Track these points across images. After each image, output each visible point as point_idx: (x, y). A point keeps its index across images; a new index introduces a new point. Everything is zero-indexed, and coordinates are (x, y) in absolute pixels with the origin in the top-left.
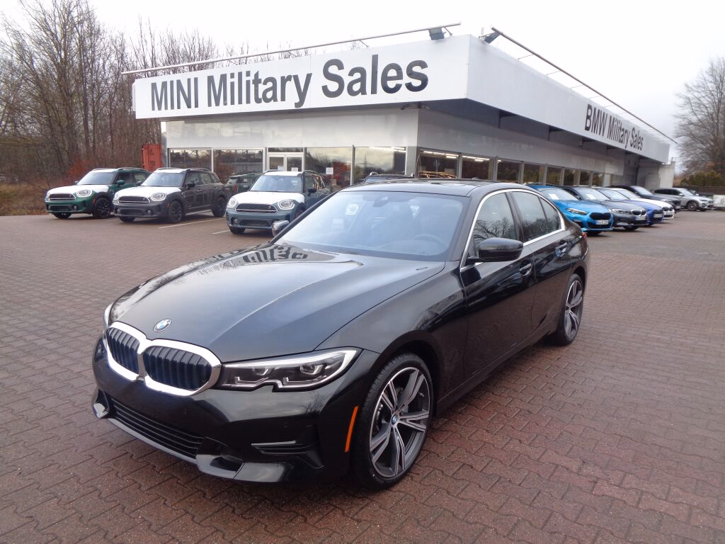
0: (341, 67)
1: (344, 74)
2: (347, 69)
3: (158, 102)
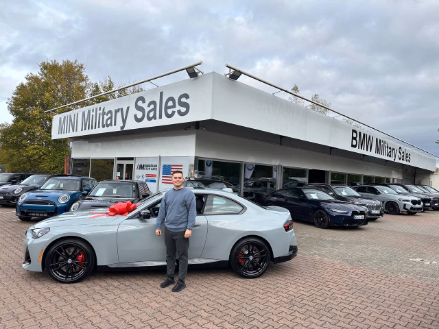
0: (144, 102)
1: (145, 106)
2: (147, 103)
3: (61, 131)
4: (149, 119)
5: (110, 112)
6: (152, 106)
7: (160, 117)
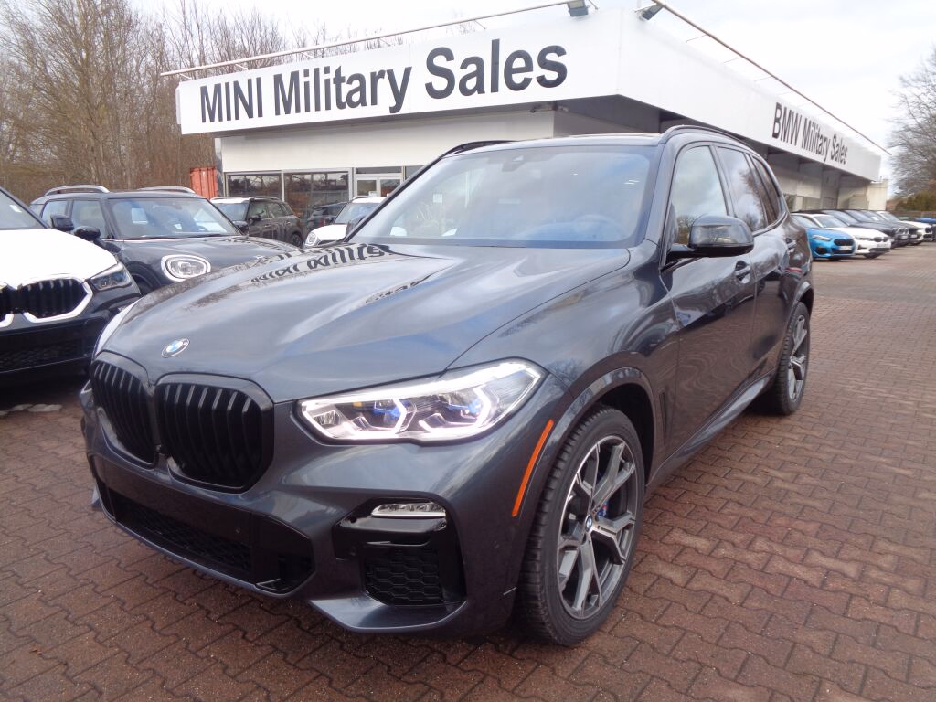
1: (454, 66)
2: (459, 59)
3: (209, 112)
4: (465, 92)
5: (360, 77)
6: (472, 68)
7: (495, 88)
